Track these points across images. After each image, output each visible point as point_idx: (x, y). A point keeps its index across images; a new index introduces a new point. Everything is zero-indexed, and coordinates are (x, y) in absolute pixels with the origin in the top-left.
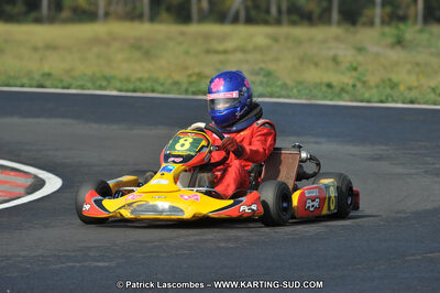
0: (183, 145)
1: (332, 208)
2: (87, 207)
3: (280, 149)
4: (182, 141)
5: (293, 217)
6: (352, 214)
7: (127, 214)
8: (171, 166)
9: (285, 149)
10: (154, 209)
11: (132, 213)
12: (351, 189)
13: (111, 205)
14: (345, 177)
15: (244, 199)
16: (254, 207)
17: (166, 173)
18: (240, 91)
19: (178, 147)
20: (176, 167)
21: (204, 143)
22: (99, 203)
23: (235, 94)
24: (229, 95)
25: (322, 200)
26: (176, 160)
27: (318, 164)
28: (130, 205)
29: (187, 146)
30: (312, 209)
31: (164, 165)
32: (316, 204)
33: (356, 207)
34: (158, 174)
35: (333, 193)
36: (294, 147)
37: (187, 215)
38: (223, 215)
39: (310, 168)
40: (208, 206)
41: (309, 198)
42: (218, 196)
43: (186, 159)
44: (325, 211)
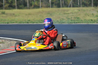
0: (37, 34)
1: (70, 46)
2: (17, 48)
3: (58, 34)
4: (36, 34)
5: (61, 48)
6: (74, 47)
7: (25, 49)
8: (34, 39)
9: (59, 34)
10: (31, 48)
11: (26, 49)
12: (74, 42)
13: (22, 48)
14: (72, 39)
15: (50, 45)
16: (52, 47)
17: (33, 41)
18: (51, 22)
19: (36, 35)
20: (35, 39)
21: (41, 34)
22: (19, 47)
23: (49, 23)
24: (48, 23)
25: (67, 45)
26: (35, 38)
27: (67, 37)
28: (26, 47)
29: (38, 34)
30: (65, 47)
31: (33, 39)
32: (66, 45)
33: (75, 46)
34: (32, 41)
35: (70, 43)
36: (61, 34)
37: (38, 49)
38: (45, 49)
39: (65, 38)
40: (42, 47)
41: (64, 44)
42: (44, 45)
43: (38, 37)
44: (68, 47)
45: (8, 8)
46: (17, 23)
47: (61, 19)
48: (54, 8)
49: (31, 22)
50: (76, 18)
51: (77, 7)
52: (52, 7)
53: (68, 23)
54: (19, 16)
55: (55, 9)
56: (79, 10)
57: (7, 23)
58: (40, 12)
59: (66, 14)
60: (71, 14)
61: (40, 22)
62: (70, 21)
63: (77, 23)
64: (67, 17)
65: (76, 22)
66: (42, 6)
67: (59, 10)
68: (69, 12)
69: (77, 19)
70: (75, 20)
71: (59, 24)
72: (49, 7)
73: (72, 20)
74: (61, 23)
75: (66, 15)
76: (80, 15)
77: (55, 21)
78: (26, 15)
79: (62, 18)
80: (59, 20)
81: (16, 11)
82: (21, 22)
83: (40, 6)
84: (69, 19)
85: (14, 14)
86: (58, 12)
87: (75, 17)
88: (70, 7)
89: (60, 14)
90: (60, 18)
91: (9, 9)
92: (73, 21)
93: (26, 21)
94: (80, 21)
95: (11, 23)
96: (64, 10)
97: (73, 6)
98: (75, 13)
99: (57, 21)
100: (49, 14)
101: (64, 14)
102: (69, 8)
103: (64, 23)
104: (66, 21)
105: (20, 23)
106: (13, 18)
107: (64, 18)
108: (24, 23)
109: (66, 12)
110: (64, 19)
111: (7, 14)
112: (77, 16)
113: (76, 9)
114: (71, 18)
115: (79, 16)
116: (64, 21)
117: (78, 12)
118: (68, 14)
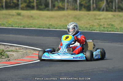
45: (25, 8)
46: (36, 27)
47: (90, 26)
48: (82, 11)
49: (53, 27)
50: (109, 25)
51: (112, 11)
52: (80, 10)
53: (100, 31)
54: (38, 18)
55: (84, 13)
56: (114, 16)
57: (23, 27)
58: (64, 16)
59: (98, 19)
60: (104, 20)
61: (65, 27)
62: (103, 29)
63: (111, 31)
64: (98, 23)
65: (110, 29)
66: (67, 9)
67: (88, 14)
68: (101, 17)
69: (111, 26)
70: (108, 28)
71: (88, 31)
72: (77, 9)
73: (104, 27)
74: (91, 30)
75: (97, 21)
76: (115, 21)
77: (82, 28)
78: (47, 18)
79: (92, 24)
80: (88, 26)
81: (35, 12)
82: (41, 27)
83: (66, 8)
84: (101, 25)
85: (32, 17)
86: (88, 17)
87: (109, 23)
88: (103, 10)
89: (89, 19)
90: (89, 24)
91: (26, 10)
92: (106, 28)
93: (46, 26)
94: (115, 29)
95: (28, 27)
96: (95, 15)
97: (107, 10)
98: (109, 18)
99: (86, 28)
100: (76, 18)
101: (95, 19)
102: (101, 13)
103: (94, 30)
104: (97, 28)
105: (39, 28)
106: (31, 21)
107: (95, 24)
108: (44, 28)
109: (97, 17)
110: (95, 26)
111: (23, 16)
112: (111, 23)
113: (110, 14)
114: (104, 25)
115: (113, 23)
116: (94, 28)
117: (112, 18)
118: (100, 19)
